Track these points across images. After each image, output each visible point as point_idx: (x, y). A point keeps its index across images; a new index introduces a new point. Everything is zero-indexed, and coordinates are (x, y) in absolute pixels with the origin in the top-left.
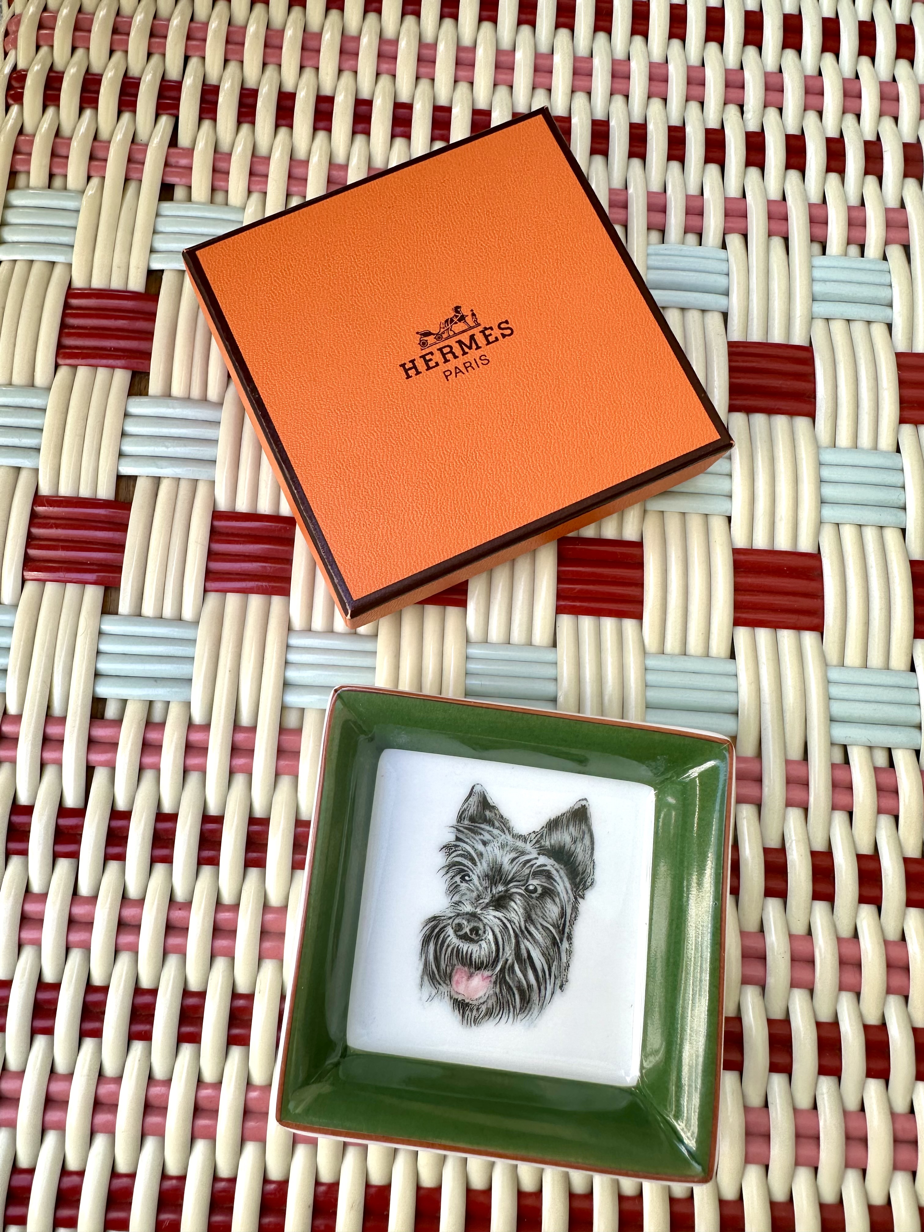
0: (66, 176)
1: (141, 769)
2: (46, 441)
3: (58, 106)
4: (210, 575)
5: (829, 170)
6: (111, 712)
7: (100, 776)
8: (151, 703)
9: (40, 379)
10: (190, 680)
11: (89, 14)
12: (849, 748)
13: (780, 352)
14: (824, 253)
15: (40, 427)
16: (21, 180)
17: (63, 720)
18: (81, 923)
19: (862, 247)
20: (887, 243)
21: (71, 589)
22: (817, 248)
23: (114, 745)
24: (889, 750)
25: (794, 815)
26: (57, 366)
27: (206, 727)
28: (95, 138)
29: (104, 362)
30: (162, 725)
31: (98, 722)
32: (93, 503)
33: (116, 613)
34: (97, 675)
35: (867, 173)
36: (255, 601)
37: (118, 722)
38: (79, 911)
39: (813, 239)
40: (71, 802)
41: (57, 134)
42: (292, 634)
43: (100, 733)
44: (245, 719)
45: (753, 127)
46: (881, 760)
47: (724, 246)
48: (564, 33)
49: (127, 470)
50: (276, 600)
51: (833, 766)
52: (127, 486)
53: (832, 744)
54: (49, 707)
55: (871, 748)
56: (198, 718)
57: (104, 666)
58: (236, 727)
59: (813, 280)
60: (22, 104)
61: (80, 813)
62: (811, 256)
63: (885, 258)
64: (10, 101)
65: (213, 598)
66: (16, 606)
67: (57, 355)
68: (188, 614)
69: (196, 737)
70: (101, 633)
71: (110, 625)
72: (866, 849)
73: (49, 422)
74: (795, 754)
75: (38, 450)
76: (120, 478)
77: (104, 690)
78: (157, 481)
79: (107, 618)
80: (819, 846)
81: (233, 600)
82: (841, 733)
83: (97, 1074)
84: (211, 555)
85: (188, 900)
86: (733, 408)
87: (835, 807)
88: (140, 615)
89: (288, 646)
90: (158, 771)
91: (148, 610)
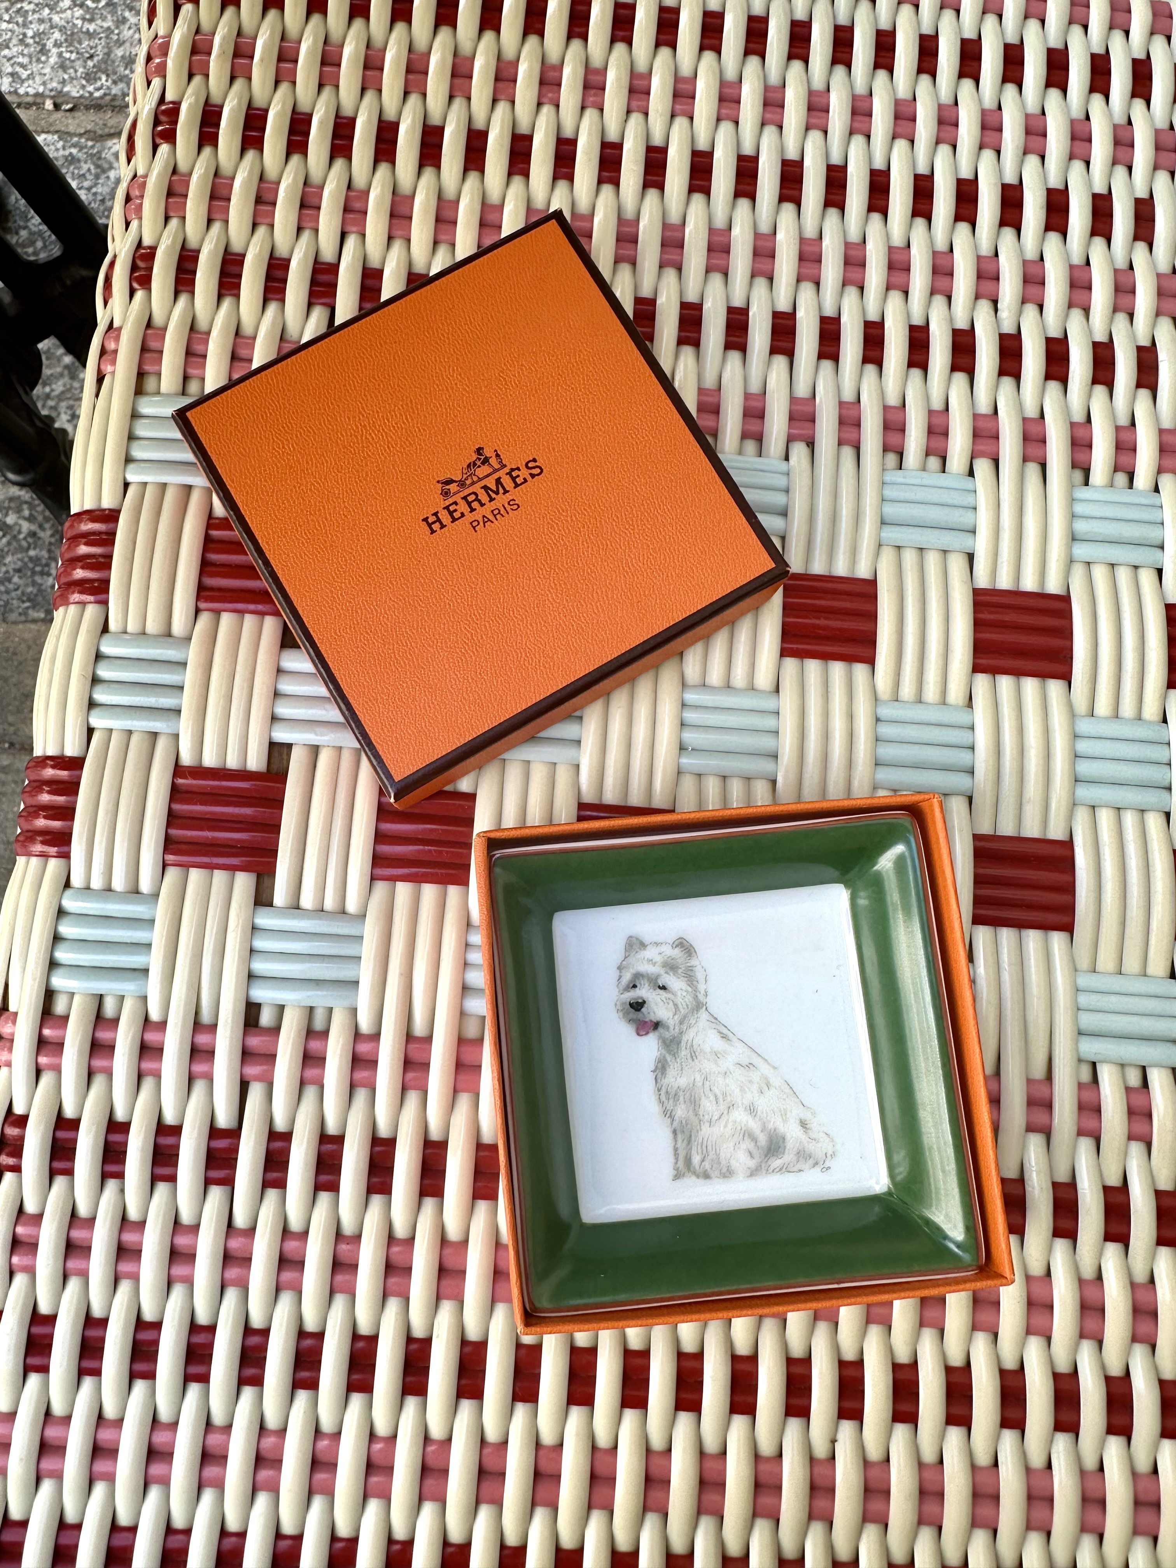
0: (203, 379)
1: (302, 1083)
2: (187, 701)
3: (192, 293)
4: (377, 860)
5: (1095, 381)
6: (266, 1018)
7: (255, 1093)
8: (311, 1009)
9: (178, 627)
10: (357, 982)
11: (226, 178)
12: (1099, 1067)
13: (1032, 602)
14: (1087, 483)
15: (180, 684)
16: (150, 384)
17: (213, 1028)
18: (237, 1258)
19: (1131, 476)
20: (1160, 471)
21: (219, 877)
22: (1078, 475)
23: (271, 1058)
24: (1144, 1069)
25: (1035, 1142)
26: (197, 611)
27: (376, 1037)
28: (237, 333)
29: (252, 607)
30: (325, 1034)
31: (253, 1029)
32: (243, 775)
33: (271, 905)
34: (251, 976)
35: (1139, 385)
36: (429, 891)
37: (276, 1030)
38: (235, 1244)
39: (1074, 465)
40: (224, 1121)
41: (192, 328)
43: (254, 1042)
44: (419, 1029)
45: (1008, 328)
46: (1134, 1079)
47: (971, 473)
48: (788, 208)
49: (281, 735)
50: (453, 891)
51: (1080, 1086)
52: (280, 754)
53: (1080, 1060)
54: (197, 1013)
55: (1122, 1066)
56: (365, 1025)
57: (259, 966)
58: (409, 1037)
59: (1073, 516)
60: (149, 289)
61: (235, 1133)
62: (1072, 486)
63: (1157, 490)
64: (136, 285)
65: (381, 887)
66: (156, 895)
67: (198, 598)
68: (352, 906)
69: (363, 1048)
70: (254, 928)
71: (264, 919)
72: (1114, 1180)
73: (190, 678)
74: (1039, 1072)
75: (178, 712)
76: (273, 746)
77: (259, 994)
78: (315, 750)
79: (263, 911)
80: (1062, 1177)
81: (403, 889)
82: (1090, 1048)
83: (258, 1427)
84: (379, 837)
85: (357, 1233)
86: (977, 668)
87: (1080, 1133)
88: (298, 907)
89: (467, 945)
90: (322, 1087)
91: (307, 901)
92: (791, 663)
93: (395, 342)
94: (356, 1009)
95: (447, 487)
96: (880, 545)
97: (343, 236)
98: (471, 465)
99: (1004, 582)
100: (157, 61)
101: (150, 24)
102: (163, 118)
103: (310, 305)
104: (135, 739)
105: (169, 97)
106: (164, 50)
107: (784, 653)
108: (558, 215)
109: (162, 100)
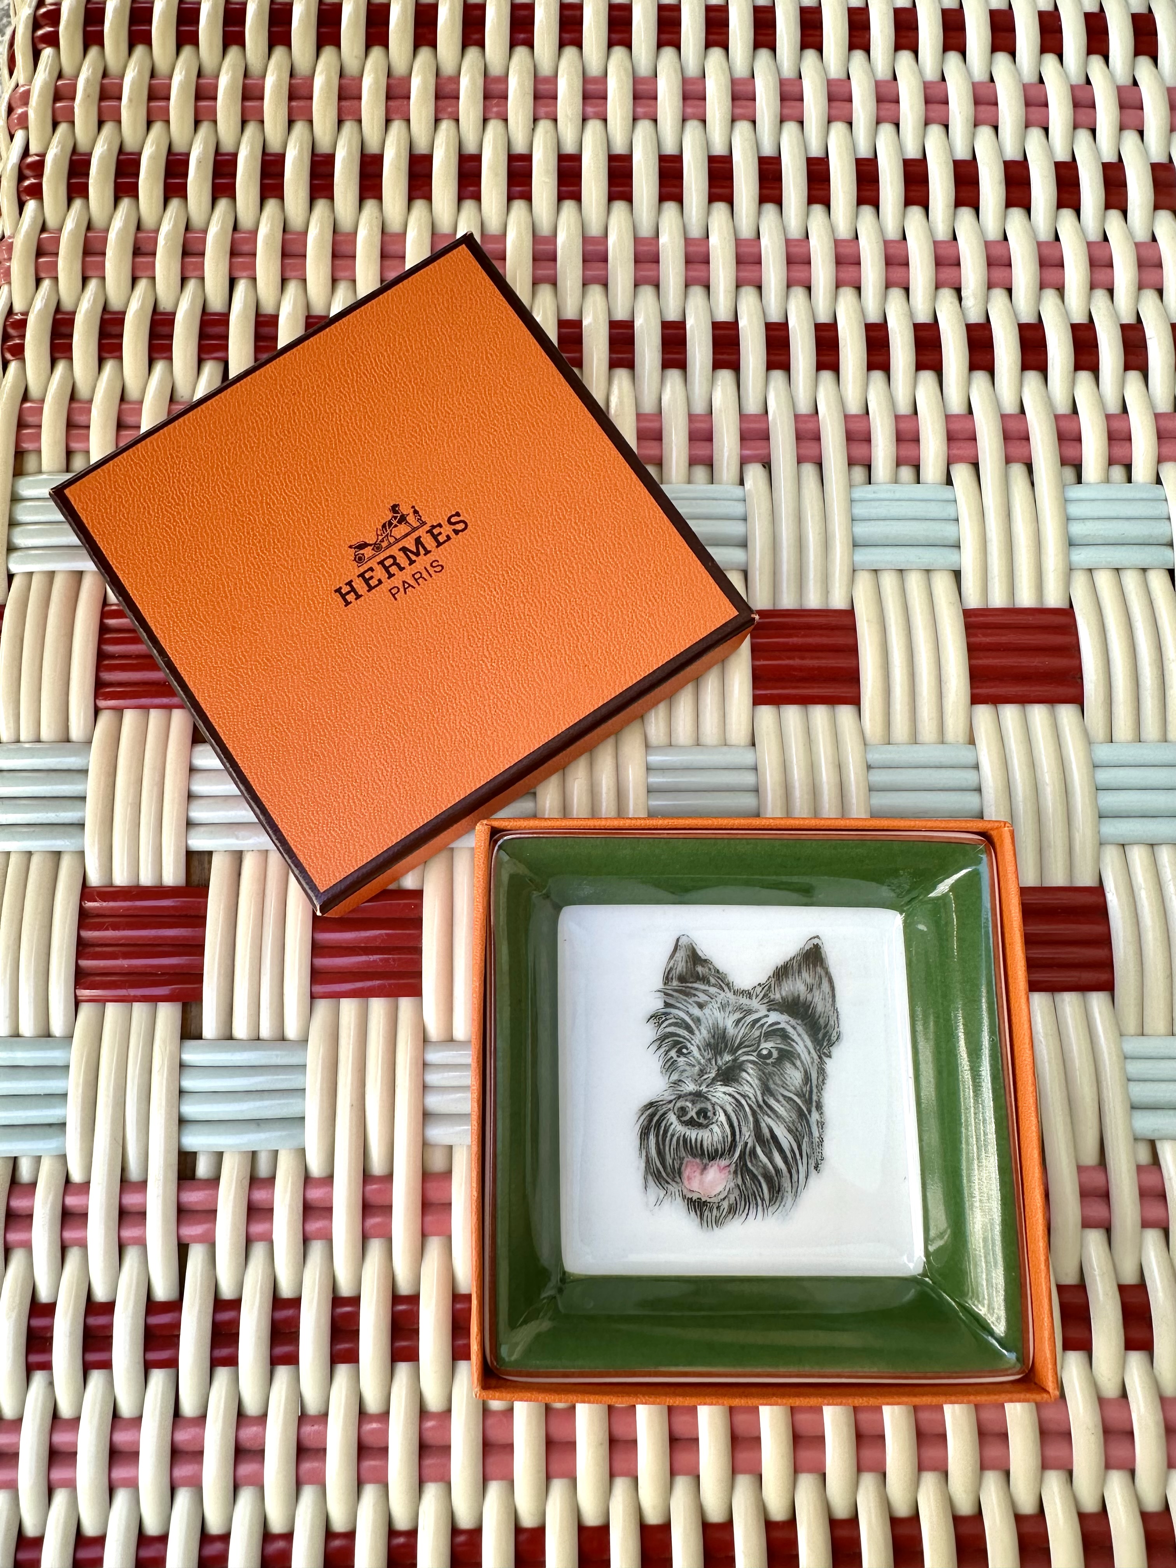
0: (88, 452)
1: (249, 1241)
2: (91, 813)
3: (71, 359)
4: (316, 976)
5: (1078, 367)
6: (203, 1169)
7: (196, 1256)
8: (254, 1154)
9: (77, 730)
10: (303, 1118)
11: (99, 232)
12: (1159, 1145)
13: (1030, 620)
14: (1079, 480)
15: (82, 795)
16: (30, 463)
17: (143, 1185)
18: (187, 1453)
19: (1128, 467)
20: (1161, 460)
21: (139, 1010)
22: (1069, 473)
23: (211, 1215)
25: (1095, 1239)
26: (97, 711)
27: (328, 1180)
28: (123, 399)
29: (157, 701)
30: (271, 1181)
31: (188, 1183)
32: (158, 891)
33: (199, 1037)
34: (182, 1122)
35: (1127, 367)
36: (378, 1006)
37: (214, 1182)
38: (182, 1436)
39: (1064, 462)
40: (162, 1293)
41: (73, 397)
42: (430, 1048)
43: (193, 1197)
44: (377, 1167)
45: (975, 317)
47: (949, 482)
48: (720, 208)
49: (198, 843)
50: (405, 1004)
51: (1139, 1168)
52: (201, 863)
53: (1136, 1139)
54: (124, 1169)
56: (316, 1169)
57: (190, 1109)
58: (367, 1177)
59: (1068, 519)
60: (23, 360)
61: (175, 1306)
62: (1063, 486)
63: (1159, 481)
64: (8, 356)
65: (323, 1006)
66: (69, 1037)
67: (96, 696)
68: (292, 1031)
69: (315, 1194)
70: (182, 1066)
71: (193, 1055)
73: (92, 787)
74: (1090, 1157)
75: (81, 825)
76: (190, 855)
77: (192, 1141)
78: (238, 857)
79: (191, 1045)
80: (1130, 1278)
81: (348, 1008)
82: (1146, 1124)
84: (317, 949)
85: (323, 1411)
86: (975, 700)
87: (1146, 1224)
88: (231, 1038)
89: (425, 1065)
90: (271, 1242)
91: (240, 1030)
92: (766, 712)
93: (294, 394)
94: (303, 1150)
95: (362, 552)
96: (854, 571)
97: (232, 283)
98: (386, 526)
99: (998, 600)
100: (20, 111)
101: (11, 73)
102: (27, 172)
103: (200, 362)
104: (35, 860)
105: (33, 149)
106: (25, 98)
107: (758, 700)
108: (468, 239)
109: (26, 153)
